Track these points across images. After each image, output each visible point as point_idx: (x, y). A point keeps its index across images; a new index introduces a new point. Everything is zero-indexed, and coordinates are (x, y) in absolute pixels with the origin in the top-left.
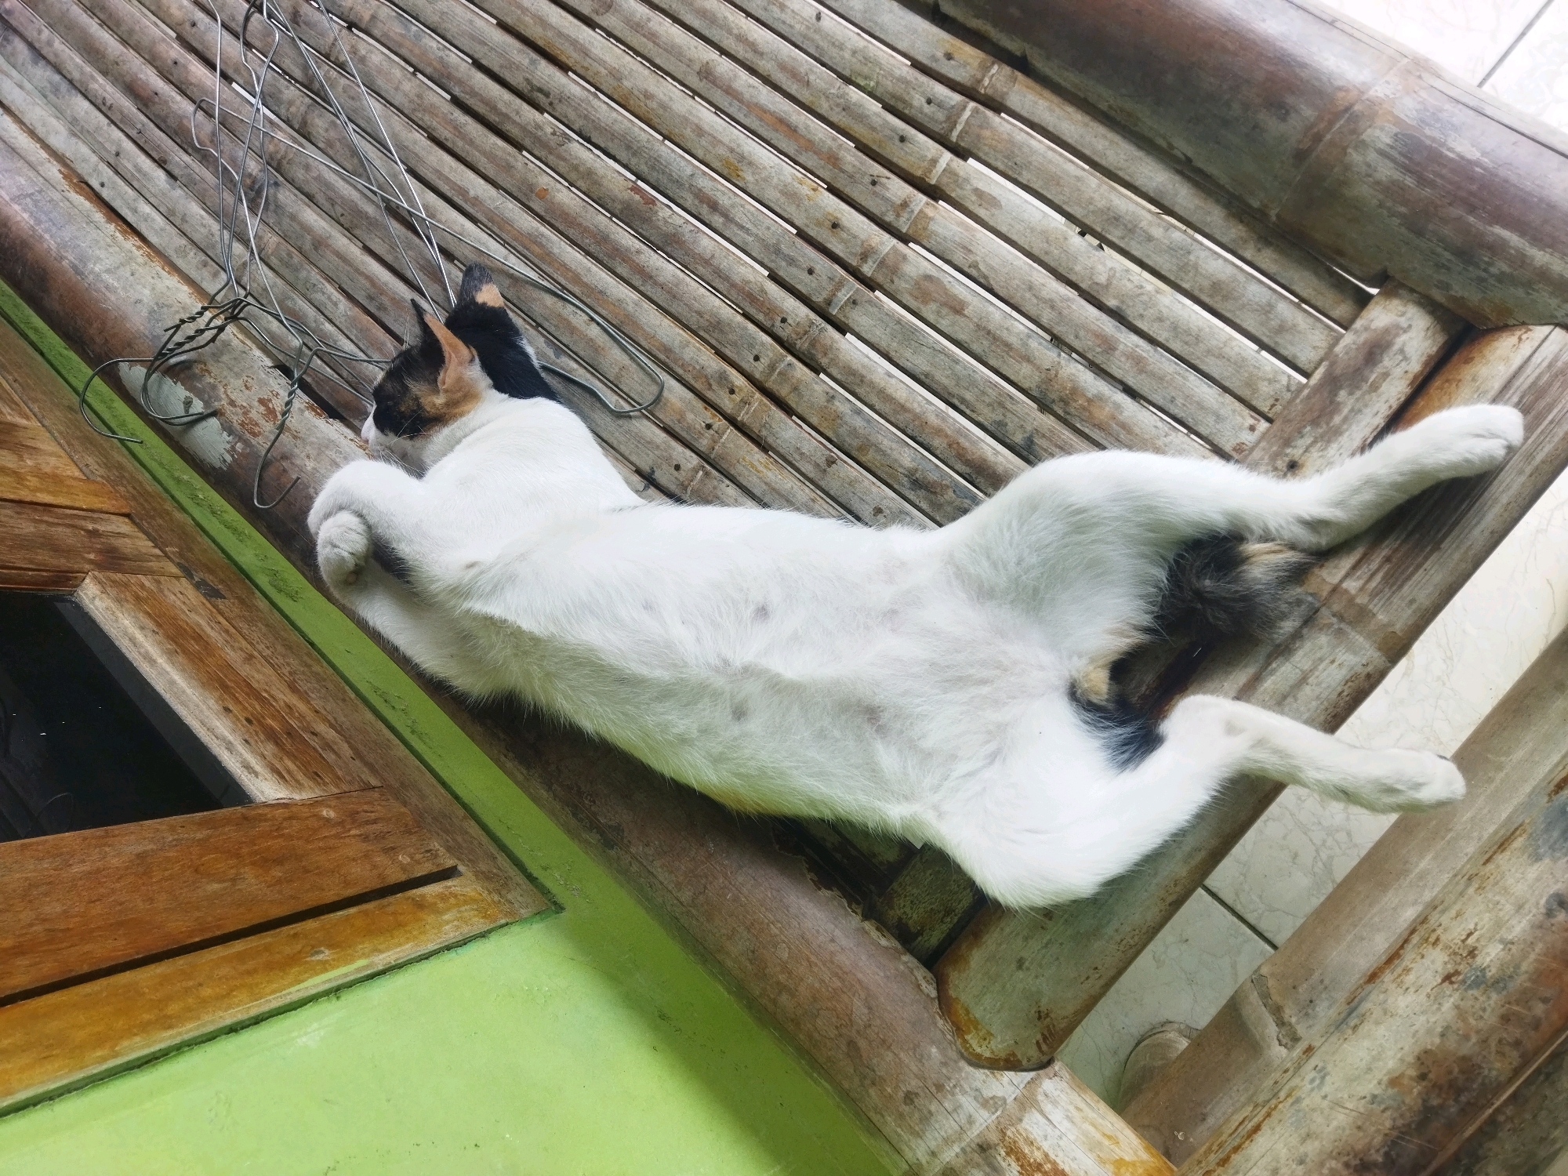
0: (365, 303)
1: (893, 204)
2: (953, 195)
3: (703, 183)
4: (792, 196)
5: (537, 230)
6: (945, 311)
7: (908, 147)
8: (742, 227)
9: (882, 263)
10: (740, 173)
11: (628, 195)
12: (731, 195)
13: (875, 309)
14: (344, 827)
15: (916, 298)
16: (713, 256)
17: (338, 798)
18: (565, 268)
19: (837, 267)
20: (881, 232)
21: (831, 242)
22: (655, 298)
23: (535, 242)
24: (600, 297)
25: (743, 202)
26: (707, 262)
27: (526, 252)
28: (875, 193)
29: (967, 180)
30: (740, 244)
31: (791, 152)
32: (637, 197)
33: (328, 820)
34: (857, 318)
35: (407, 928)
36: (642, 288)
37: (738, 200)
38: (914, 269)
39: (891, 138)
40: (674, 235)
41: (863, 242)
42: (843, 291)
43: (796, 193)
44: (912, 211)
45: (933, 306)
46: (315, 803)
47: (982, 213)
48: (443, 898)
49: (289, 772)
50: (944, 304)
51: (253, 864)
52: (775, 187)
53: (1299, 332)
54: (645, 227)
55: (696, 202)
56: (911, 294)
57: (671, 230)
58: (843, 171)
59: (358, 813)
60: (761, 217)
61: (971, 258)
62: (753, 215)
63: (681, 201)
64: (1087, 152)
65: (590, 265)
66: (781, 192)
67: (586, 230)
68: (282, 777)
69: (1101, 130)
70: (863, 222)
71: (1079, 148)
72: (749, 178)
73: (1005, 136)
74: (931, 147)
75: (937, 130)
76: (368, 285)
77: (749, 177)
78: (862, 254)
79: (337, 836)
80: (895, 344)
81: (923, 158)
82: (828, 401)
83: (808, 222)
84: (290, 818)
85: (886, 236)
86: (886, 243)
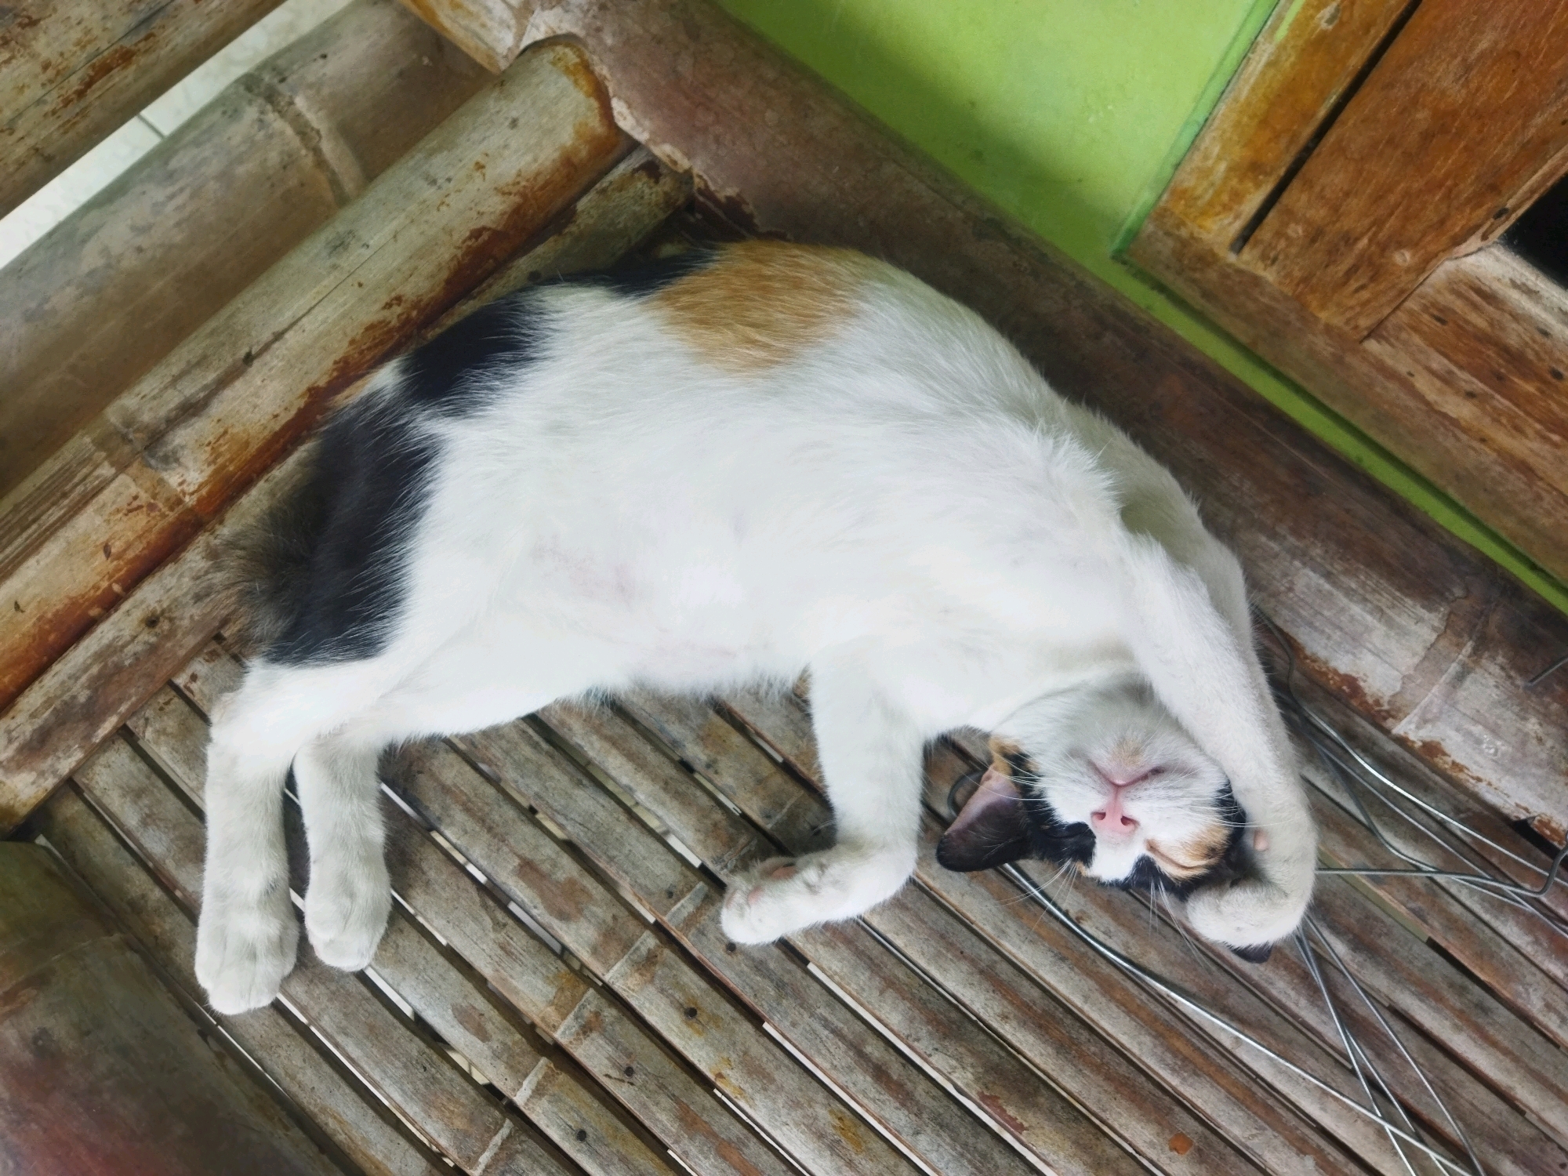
0: (1491, 1002)
1: (603, 1033)
2: (518, 1037)
3: (899, 1117)
4: (754, 1071)
5: (1184, 1080)
6: (546, 867)
7: (574, 1121)
8: (836, 1032)
9: (627, 946)
10: (837, 1122)
11: (1029, 1118)
12: (853, 1090)
13: (641, 880)
14: (1378, 244)
15: (584, 890)
16: (882, 993)
17: (1402, 292)
18: (1130, 1009)
19: (695, 952)
20: (624, 994)
21: (699, 988)
22: (974, 939)
23: (1185, 1059)
24: (1065, 952)
25: (834, 1074)
26: (890, 983)
27: (1202, 1046)
28: (629, 1055)
29: (496, 1056)
30: (838, 1006)
31: (754, 1146)
32: (1011, 1111)
33: (1400, 245)
34: (669, 872)
35: (1256, 120)
36: (997, 958)
37: (842, 1079)
38: (583, 932)
39: (598, 1140)
40: (945, 1036)
41: (652, 981)
42: (685, 913)
43: (750, 1073)
44: (576, 1018)
45: (561, 876)
46: (1424, 266)
47: (481, 1003)
48: (1237, 197)
49: (1475, 307)
50: (543, 876)
51: (1454, 114)
52: (781, 1088)
53: (122, 788)
54: (995, 1058)
55: (909, 1086)
56: (590, 896)
57: (951, 1046)
58: (674, 1098)
59: (1373, 279)
60: (804, 1045)
61: (501, 937)
62: (819, 1052)
63: (935, 1092)
64: (326, 1068)
65: (1086, 1008)
66: (772, 1081)
67: (1097, 1068)
68: (1479, 291)
69: (304, 1099)
70: (650, 1012)
71: (336, 1077)
72: (822, 1112)
73: (434, 1113)
74: (540, 1114)
75: (531, 1142)
76: (1491, 1031)
77: (823, 1114)
78: (654, 964)
79: (1379, 223)
80: (619, 830)
81: (556, 1100)
82: (715, 761)
83: (732, 1025)
84: (1442, 222)
85: (618, 986)
86: (618, 975)
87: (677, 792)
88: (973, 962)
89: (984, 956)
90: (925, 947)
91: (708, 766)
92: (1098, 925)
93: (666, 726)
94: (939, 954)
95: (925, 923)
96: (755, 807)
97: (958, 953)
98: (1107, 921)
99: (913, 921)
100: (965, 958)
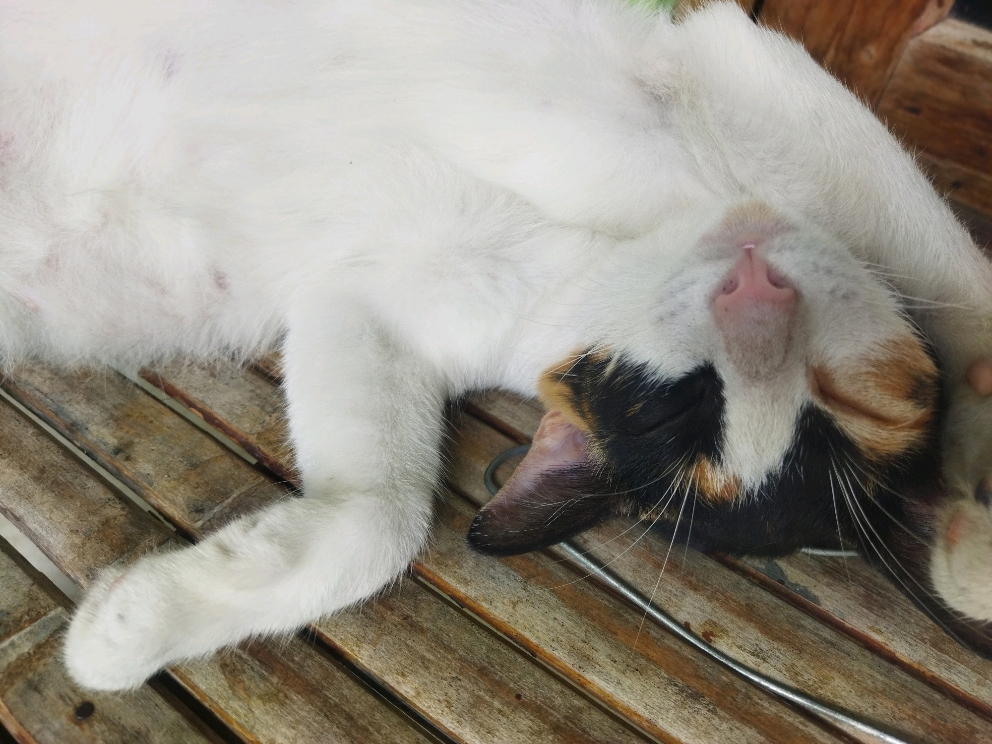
49: (945, 80)
87: (56, 482)
88: (539, 711)
89: (558, 701)
90: (452, 691)
91: (118, 451)
92: (740, 642)
93: (67, 406)
94: (477, 702)
95: (451, 651)
96: (180, 499)
97: (512, 698)
98: (753, 635)
99: (431, 650)
100: (525, 705)
